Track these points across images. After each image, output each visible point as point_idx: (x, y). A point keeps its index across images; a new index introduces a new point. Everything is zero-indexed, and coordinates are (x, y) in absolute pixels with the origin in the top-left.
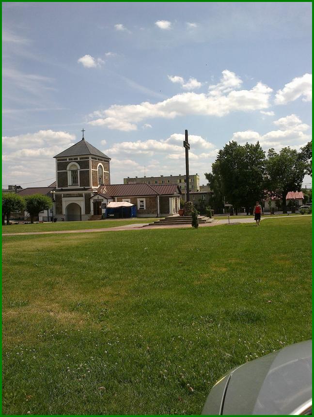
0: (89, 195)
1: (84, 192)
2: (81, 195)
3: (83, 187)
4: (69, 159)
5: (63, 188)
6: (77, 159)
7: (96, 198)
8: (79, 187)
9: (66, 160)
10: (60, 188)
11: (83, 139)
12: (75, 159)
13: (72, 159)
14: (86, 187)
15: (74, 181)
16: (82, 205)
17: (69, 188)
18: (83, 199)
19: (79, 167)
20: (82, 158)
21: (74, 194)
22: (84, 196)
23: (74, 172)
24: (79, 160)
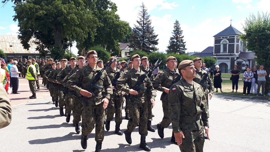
0: (234, 58)
1: (230, 57)
2: (228, 58)
3: (230, 54)
4: (222, 38)
5: (218, 54)
6: (227, 37)
7: (238, 60)
8: (227, 54)
9: (220, 38)
10: (216, 54)
11: (231, 25)
12: (226, 37)
13: (224, 37)
14: (232, 54)
15: (224, 50)
16: (229, 64)
17: (221, 54)
18: (230, 60)
19: (228, 42)
20: (231, 37)
21: (224, 58)
22: (230, 58)
23: (225, 45)
24: (228, 38)
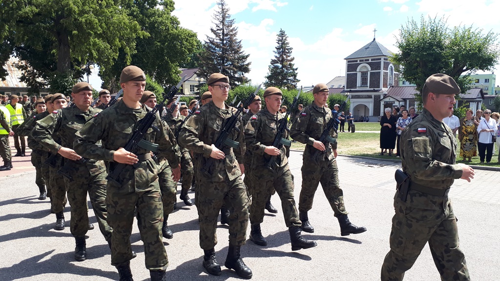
0: (379, 96)
1: (373, 94)
2: (370, 97)
3: (372, 89)
4: (360, 61)
5: (352, 89)
6: (368, 60)
7: (387, 100)
8: (368, 89)
9: (357, 61)
10: (349, 90)
11: (374, 39)
12: (366, 60)
13: (363, 61)
14: (376, 89)
15: (363, 83)
16: (371, 107)
17: (357, 89)
18: (372, 100)
19: (369, 68)
20: (374, 60)
21: (363, 96)
22: (373, 97)
23: (364, 74)
24: (370, 61)
